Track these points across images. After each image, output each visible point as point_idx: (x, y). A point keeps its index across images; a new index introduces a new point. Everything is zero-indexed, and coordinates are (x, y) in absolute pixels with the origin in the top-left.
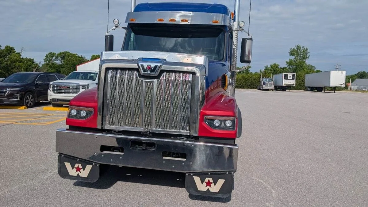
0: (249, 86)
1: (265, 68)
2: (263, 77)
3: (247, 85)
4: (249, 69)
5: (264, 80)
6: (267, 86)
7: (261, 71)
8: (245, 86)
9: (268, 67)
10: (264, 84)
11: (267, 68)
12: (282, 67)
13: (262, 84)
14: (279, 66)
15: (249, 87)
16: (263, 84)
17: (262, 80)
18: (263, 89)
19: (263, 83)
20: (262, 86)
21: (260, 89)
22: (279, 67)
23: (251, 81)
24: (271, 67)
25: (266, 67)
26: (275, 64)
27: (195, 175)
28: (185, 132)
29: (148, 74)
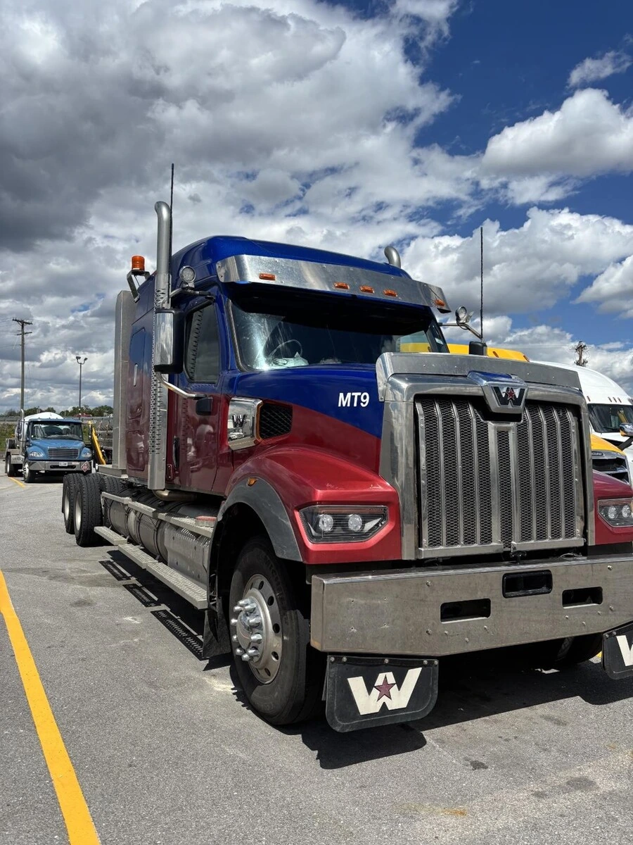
27: (620, 633)
28: (577, 541)
29: (510, 408)
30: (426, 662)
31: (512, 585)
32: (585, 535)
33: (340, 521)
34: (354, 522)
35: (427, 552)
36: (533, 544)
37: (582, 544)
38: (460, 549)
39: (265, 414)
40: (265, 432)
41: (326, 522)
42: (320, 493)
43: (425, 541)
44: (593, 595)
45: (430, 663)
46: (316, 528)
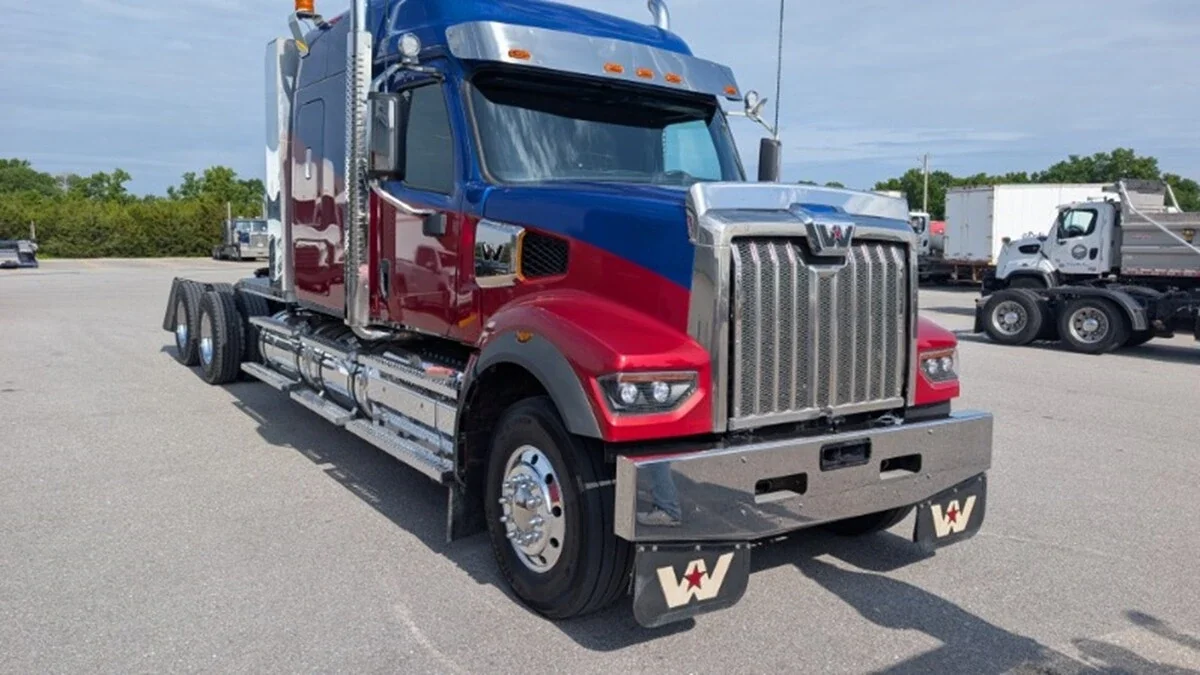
0: (166, 245)
1: (183, 181)
2: (234, 216)
3: (158, 245)
4: (123, 185)
5: (240, 226)
6: (256, 246)
7: (170, 191)
8: (149, 249)
9: (196, 178)
10: (245, 238)
11: (192, 179)
12: (246, 179)
13: (236, 240)
14: (235, 174)
15: (166, 249)
16: (240, 239)
17: (233, 228)
18: (243, 255)
19: (236, 236)
20: (237, 247)
21: (225, 258)
22: (236, 179)
23: (171, 228)
24: (208, 180)
25: (190, 177)
26: (220, 169)
27: (934, 503)
28: (896, 401)
29: (834, 251)
30: (738, 546)
31: (830, 456)
32: (904, 394)
33: (645, 388)
34: (660, 392)
35: (740, 422)
36: (851, 407)
37: (901, 405)
38: (775, 417)
39: (530, 246)
40: (529, 269)
41: (629, 393)
42: (624, 359)
43: (737, 409)
44: (912, 463)
45: (743, 547)
46: (619, 400)
